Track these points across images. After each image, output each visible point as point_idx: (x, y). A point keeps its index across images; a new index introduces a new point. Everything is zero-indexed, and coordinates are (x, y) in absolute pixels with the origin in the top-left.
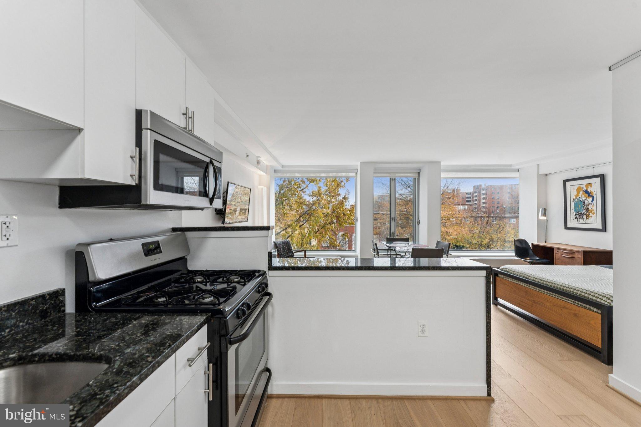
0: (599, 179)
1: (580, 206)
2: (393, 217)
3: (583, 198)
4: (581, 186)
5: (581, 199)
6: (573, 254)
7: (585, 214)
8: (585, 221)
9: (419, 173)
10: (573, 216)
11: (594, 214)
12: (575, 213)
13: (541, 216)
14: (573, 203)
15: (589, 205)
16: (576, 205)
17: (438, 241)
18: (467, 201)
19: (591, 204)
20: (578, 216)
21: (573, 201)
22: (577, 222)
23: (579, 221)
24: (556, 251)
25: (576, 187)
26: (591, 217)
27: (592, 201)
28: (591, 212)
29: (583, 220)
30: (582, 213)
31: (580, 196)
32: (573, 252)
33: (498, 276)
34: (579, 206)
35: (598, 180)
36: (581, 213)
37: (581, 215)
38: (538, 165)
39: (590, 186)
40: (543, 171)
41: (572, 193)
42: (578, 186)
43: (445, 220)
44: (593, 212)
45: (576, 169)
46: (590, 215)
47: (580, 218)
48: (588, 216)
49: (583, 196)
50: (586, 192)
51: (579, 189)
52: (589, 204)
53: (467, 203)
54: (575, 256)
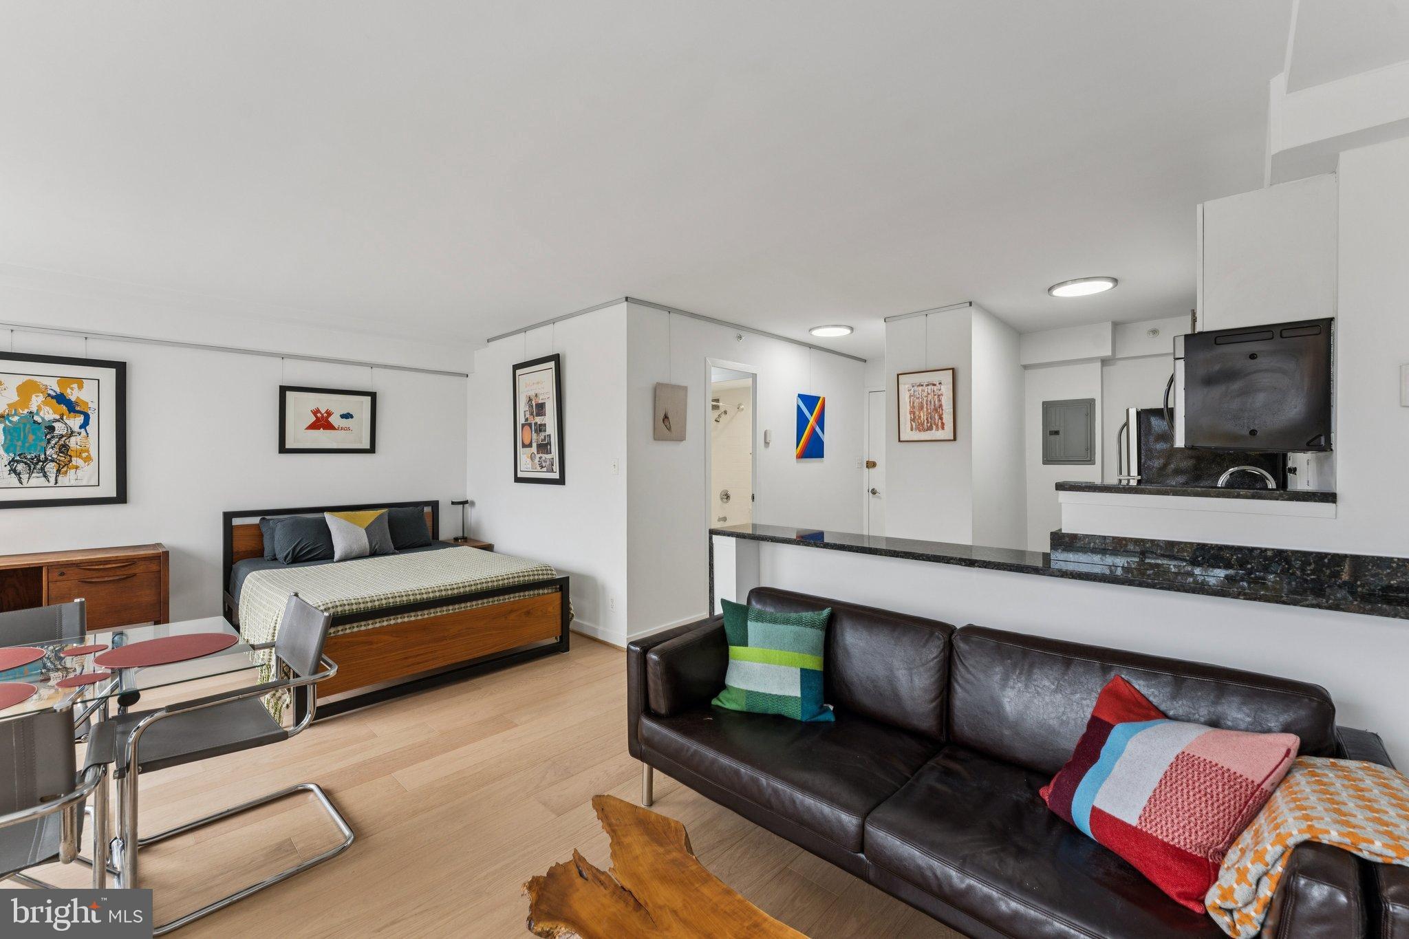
0: (115, 369)
6: (133, 566)
8: (52, 479)
11: (87, 459)
15: (70, 435)
24: (51, 576)
26: (76, 467)
28: (78, 456)
29: (42, 478)
32: (130, 562)
35: (112, 372)
44: (84, 454)
45: (11, 326)
46: (73, 462)
48: (63, 467)
54: (137, 571)
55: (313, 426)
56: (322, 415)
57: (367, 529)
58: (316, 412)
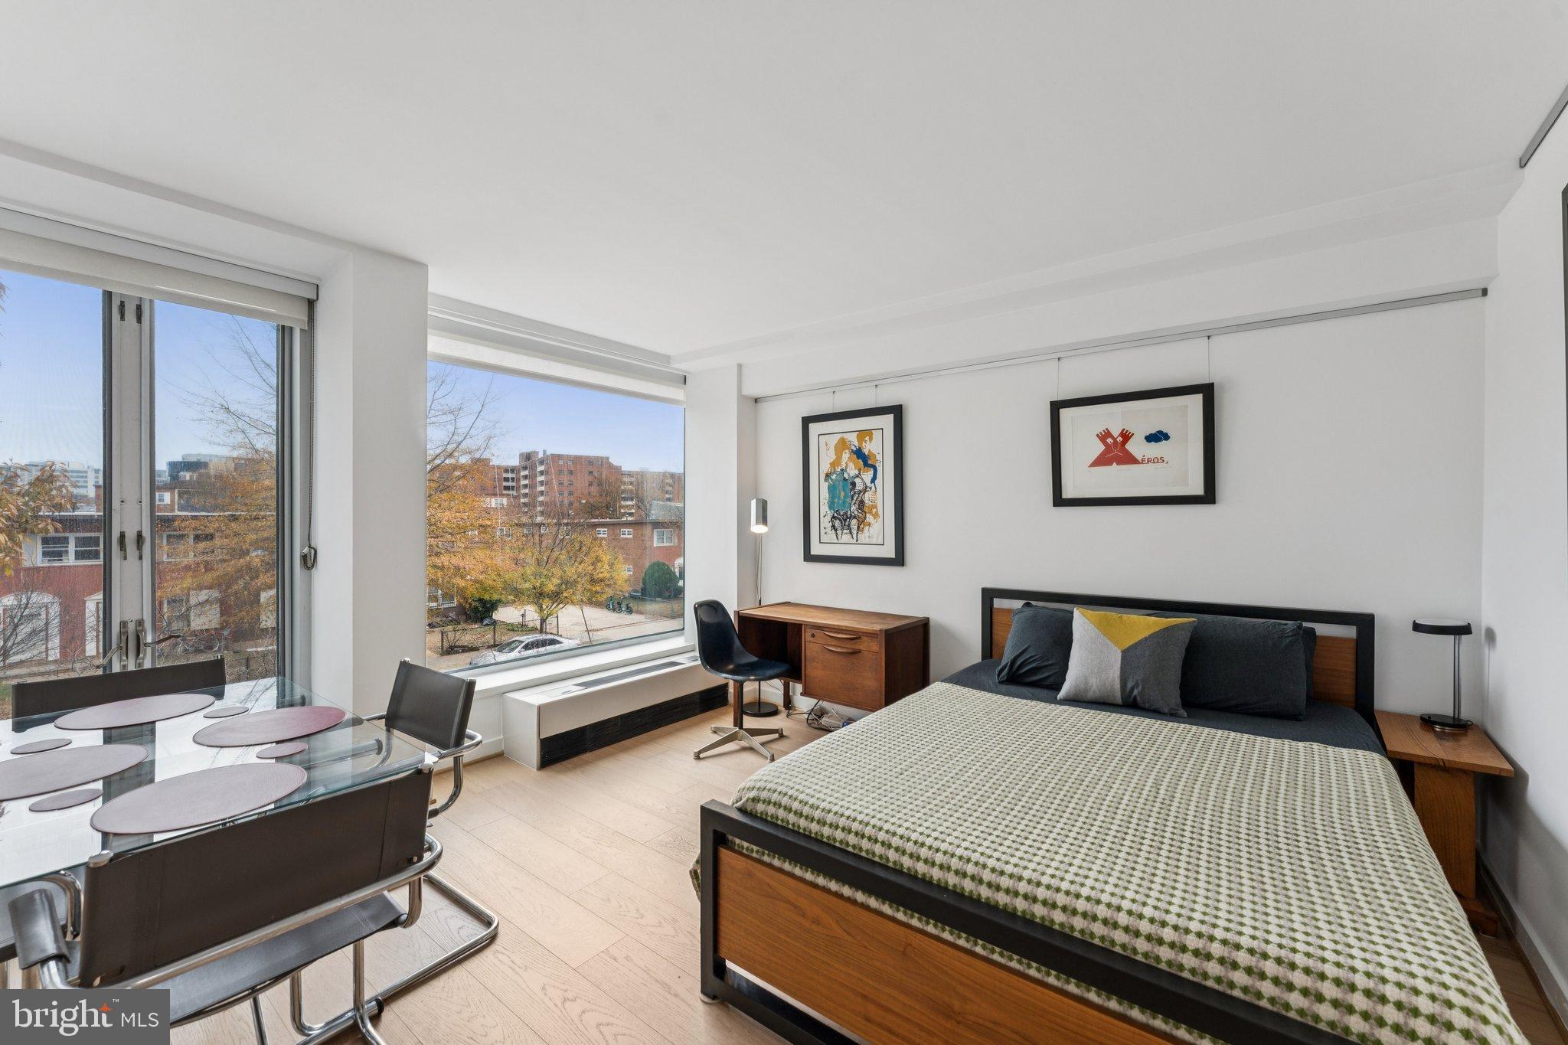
0: (891, 416)
1: (843, 494)
2: (131, 537)
3: (852, 471)
4: (845, 435)
5: (846, 475)
6: (858, 641)
7: (855, 517)
8: (855, 536)
9: (311, 304)
10: (826, 522)
11: (876, 516)
12: (830, 514)
13: (757, 524)
14: (825, 486)
15: (865, 490)
16: (832, 489)
17: (404, 665)
18: (507, 488)
19: (871, 488)
20: (837, 523)
21: (826, 480)
22: (836, 541)
23: (839, 537)
24: (807, 635)
25: (834, 440)
26: (869, 525)
27: (873, 480)
28: (871, 513)
29: (851, 533)
30: (849, 513)
31: (844, 466)
32: (856, 636)
33: (730, 847)
34: (840, 493)
35: (888, 421)
36: (846, 513)
37: (846, 520)
38: (740, 366)
39: (867, 438)
40: (752, 389)
41: (823, 458)
42: (839, 436)
43: (451, 534)
44: (874, 511)
45: (833, 388)
46: (867, 519)
47: (843, 529)
48: (862, 523)
49: (851, 465)
50: (859, 454)
51: (842, 445)
52: (866, 487)
53: (505, 492)
54: (861, 647)
55: (1101, 461)
56: (1115, 439)
57: (1125, 653)
58: (1104, 436)
